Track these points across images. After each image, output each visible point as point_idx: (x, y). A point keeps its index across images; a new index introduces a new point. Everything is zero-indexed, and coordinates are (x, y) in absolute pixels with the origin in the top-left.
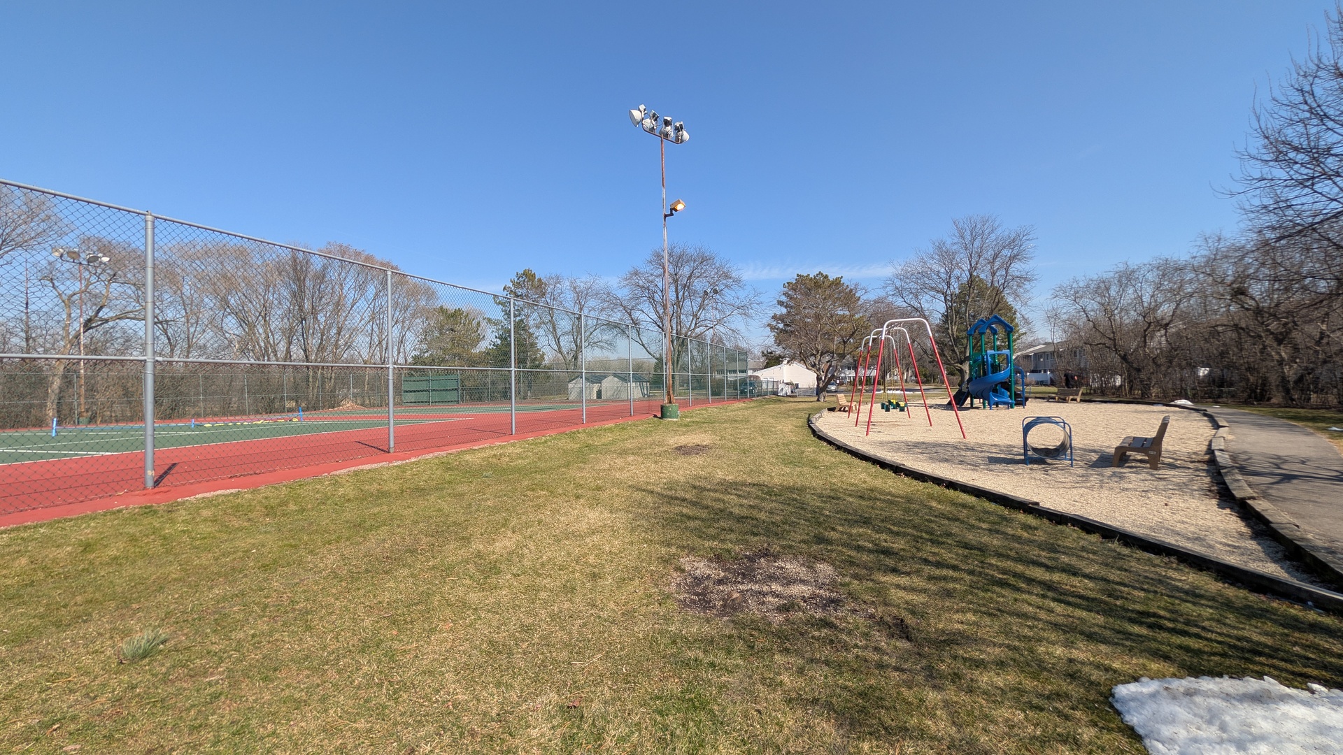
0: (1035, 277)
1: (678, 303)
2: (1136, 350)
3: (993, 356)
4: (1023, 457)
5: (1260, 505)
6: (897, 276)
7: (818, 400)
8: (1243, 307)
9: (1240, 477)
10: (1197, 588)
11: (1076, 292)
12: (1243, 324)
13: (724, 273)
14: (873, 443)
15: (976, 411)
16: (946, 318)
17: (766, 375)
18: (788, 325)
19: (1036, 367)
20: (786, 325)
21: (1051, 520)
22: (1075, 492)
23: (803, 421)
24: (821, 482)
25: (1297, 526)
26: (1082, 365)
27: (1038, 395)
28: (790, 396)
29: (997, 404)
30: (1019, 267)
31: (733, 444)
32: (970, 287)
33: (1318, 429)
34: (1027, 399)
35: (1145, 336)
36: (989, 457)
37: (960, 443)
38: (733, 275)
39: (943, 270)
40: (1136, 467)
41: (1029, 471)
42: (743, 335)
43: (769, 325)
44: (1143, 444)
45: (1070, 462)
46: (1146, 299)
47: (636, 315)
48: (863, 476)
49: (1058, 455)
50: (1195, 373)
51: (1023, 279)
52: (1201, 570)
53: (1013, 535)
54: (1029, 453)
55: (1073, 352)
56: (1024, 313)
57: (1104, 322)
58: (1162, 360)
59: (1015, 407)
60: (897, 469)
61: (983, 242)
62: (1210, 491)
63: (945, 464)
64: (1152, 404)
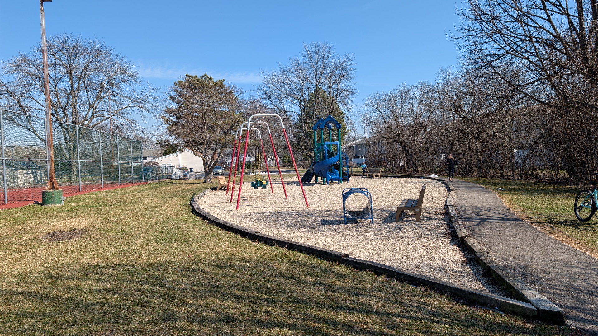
0: (355, 91)
1: (73, 93)
2: (410, 143)
3: (329, 146)
4: (343, 219)
5: (470, 241)
6: (267, 84)
7: (205, 182)
8: (460, 116)
9: (460, 223)
10: (439, 308)
11: (378, 103)
12: (460, 127)
13: (120, 68)
14: (240, 216)
15: (319, 186)
16: (301, 117)
17: (164, 161)
18: (180, 118)
19: (357, 154)
20: (177, 118)
21: (356, 268)
22: (374, 242)
23: (187, 200)
24: (186, 256)
25: (488, 253)
26: (382, 153)
27: (357, 174)
28: (183, 179)
29: (332, 180)
30: (346, 84)
31: (113, 226)
32: (316, 96)
33: (493, 189)
34: (350, 176)
35: (415, 133)
36: (322, 220)
37: (304, 210)
38: (129, 71)
39: (298, 82)
40: (408, 221)
41: (346, 229)
42: (140, 125)
43: (162, 117)
44: (412, 204)
45: (371, 220)
46: (415, 109)
47: (25, 102)
48: (226, 246)
49: (364, 216)
50: (439, 158)
51: (348, 92)
52: (442, 294)
53: (329, 285)
54: (347, 215)
55: (377, 144)
56: (349, 116)
57: (393, 123)
58: (423, 149)
59: (343, 182)
60: (253, 237)
61: (324, 63)
62: (446, 233)
63: (291, 229)
64: (418, 177)
